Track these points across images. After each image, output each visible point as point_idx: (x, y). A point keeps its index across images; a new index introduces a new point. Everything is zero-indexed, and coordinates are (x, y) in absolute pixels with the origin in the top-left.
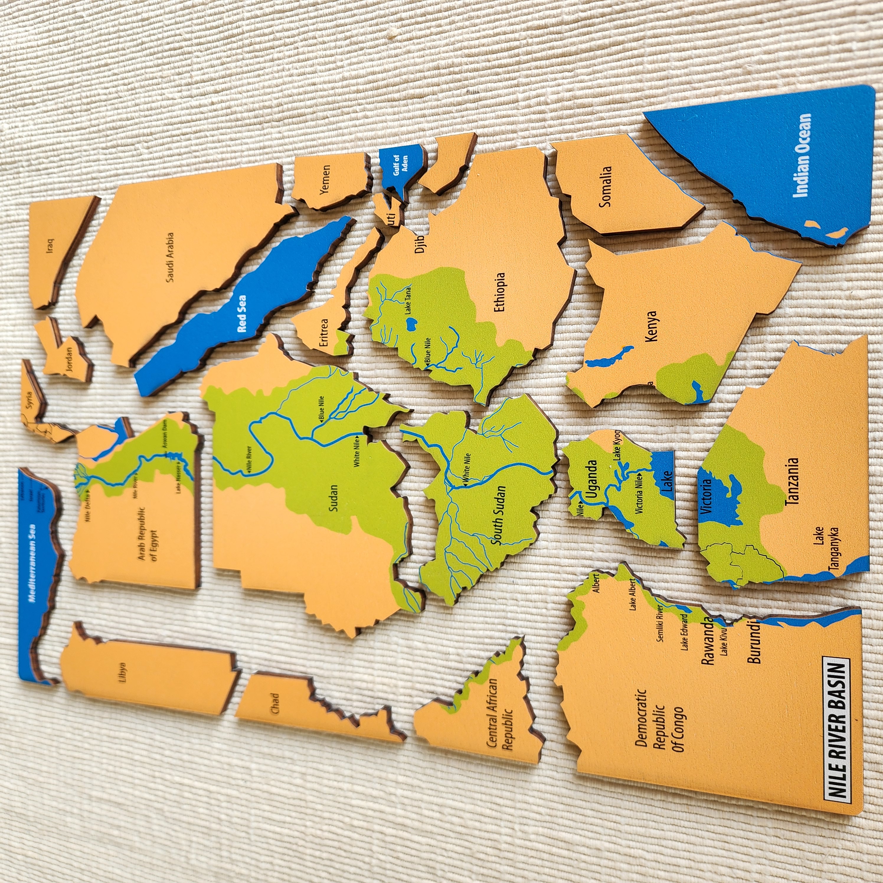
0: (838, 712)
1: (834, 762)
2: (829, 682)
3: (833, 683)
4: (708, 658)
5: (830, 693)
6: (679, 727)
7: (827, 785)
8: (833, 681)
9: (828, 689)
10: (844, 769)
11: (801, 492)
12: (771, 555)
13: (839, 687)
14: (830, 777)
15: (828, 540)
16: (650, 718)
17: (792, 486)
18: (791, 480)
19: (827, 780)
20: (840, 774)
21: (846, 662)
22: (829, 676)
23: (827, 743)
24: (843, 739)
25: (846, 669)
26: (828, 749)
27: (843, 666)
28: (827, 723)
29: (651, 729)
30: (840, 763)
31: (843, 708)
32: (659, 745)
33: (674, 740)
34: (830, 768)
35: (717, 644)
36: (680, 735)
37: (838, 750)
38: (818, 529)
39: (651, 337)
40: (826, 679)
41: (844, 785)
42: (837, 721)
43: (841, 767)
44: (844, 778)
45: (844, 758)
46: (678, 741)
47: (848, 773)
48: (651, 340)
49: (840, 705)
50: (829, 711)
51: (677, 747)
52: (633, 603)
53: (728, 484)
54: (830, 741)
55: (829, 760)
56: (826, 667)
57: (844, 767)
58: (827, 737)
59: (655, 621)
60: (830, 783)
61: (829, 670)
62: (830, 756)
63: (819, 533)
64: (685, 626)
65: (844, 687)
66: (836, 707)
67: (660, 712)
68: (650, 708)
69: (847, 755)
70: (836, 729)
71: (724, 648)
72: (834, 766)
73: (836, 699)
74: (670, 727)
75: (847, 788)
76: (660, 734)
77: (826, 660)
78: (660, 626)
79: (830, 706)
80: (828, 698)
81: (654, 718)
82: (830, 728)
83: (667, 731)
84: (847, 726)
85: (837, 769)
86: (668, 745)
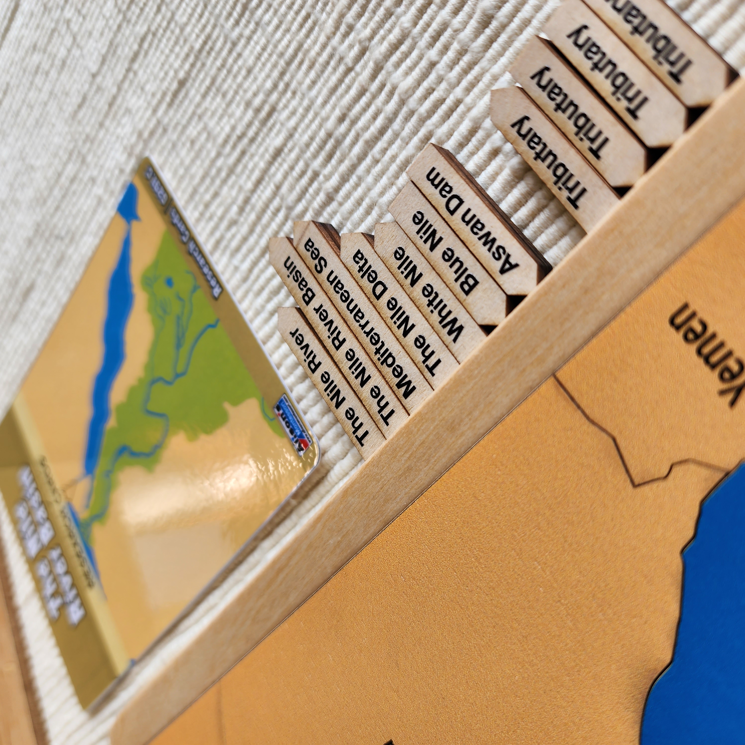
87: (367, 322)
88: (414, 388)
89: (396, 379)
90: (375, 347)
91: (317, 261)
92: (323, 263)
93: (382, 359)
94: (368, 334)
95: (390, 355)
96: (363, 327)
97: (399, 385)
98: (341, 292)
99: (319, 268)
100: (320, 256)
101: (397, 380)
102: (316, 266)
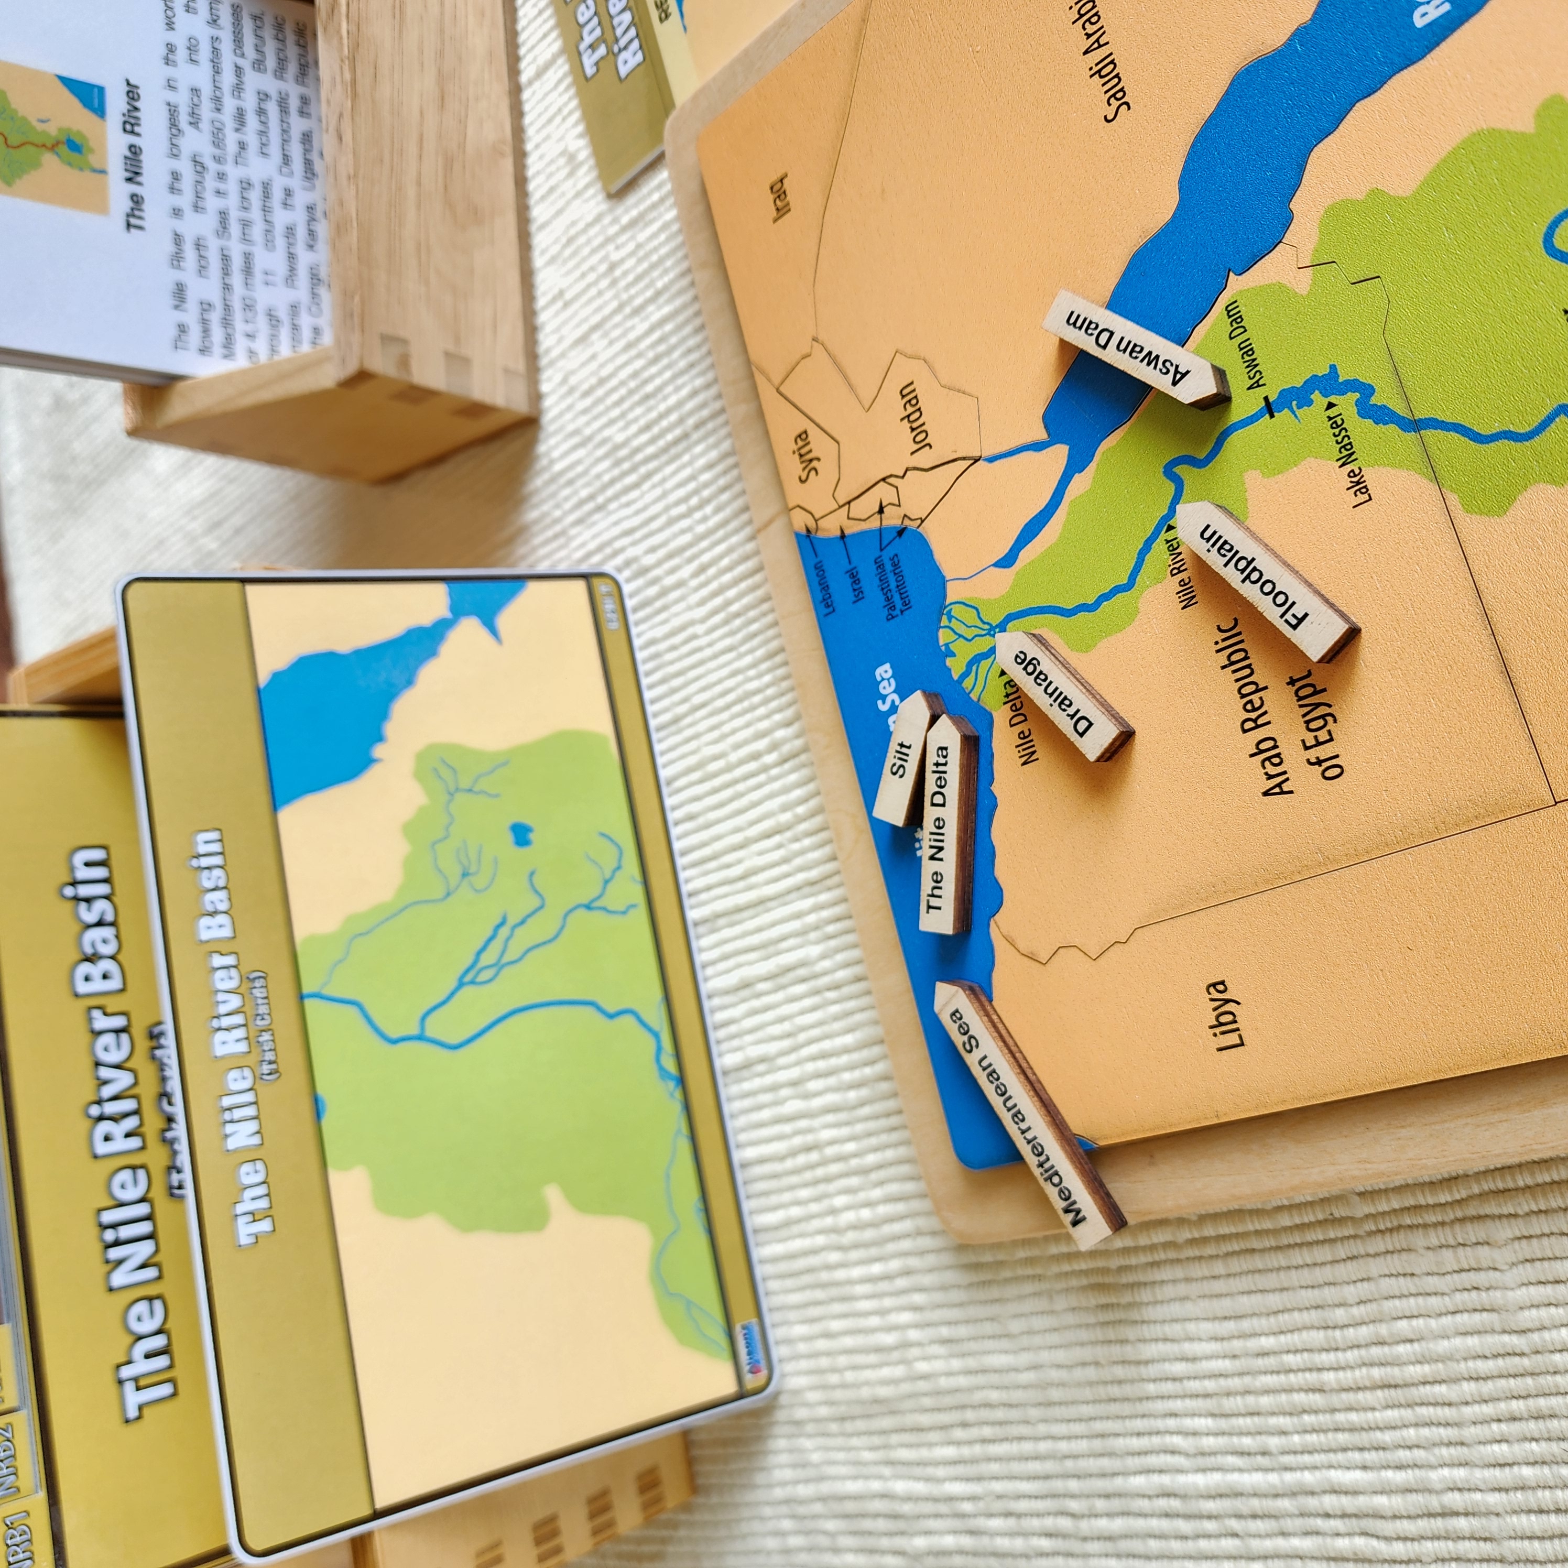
87: (1029, 1128)
88: (1084, 1219)
89: (1061, 1201)
90: (1038, 1158)
91: (965, 1038)
92: (973, 1042)
93: (1046, 1175)
94: (1029, 1142)
95: (1056, 1173)
96: (1023, 1132)
97: (1067, 1211)
98: (996, 1083)
99: (968, 1047)
100: (970, 1033)
101: (1064, 1204)
102: (964, 1044)
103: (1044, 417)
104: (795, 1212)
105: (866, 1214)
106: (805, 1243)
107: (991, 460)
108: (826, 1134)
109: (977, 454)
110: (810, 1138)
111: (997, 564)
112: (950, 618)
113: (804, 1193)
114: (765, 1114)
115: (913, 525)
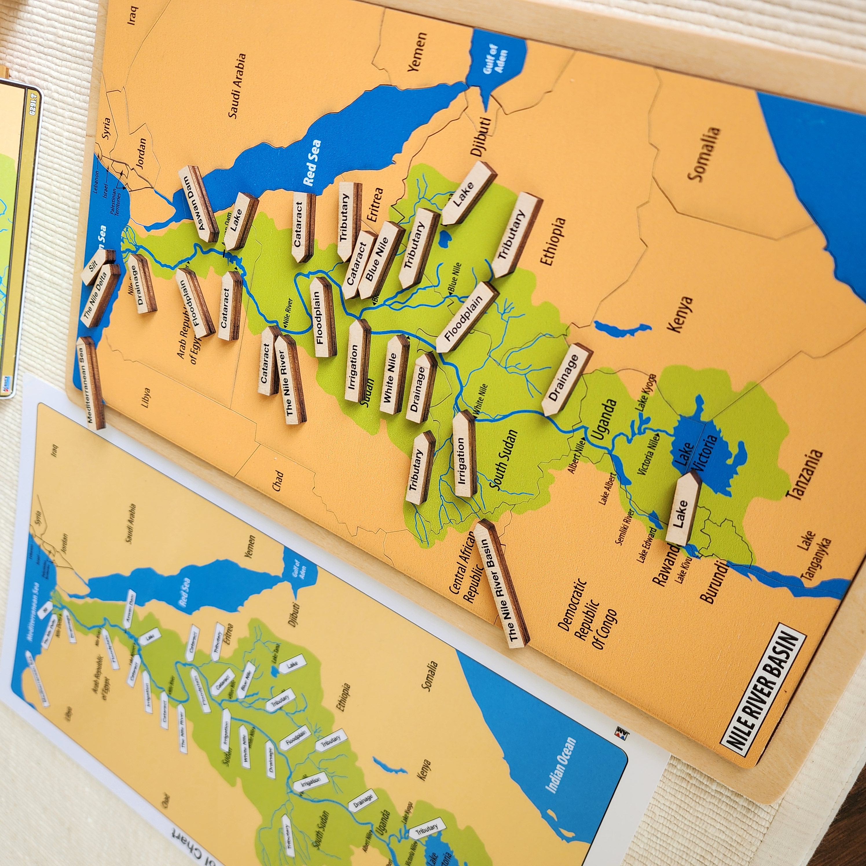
0: (770, 677)
1: (745, 717)
2: (774, 648)
3: (777, 650)
4: (661, 578)
5: (770, 658)
6: (606, 627)
7: (729, 733)
8: (779, 648)
9: (770, 652)
10: (752, 726)
11: (809, 489)
12: (747, 538)
13: (783, 657)
14: (735, 728)
15: (814, 548)
16: (581, 608)
17: (802, 479)
18: (805, 474)
19: (731, 728)
20: (746, 730)
21: (801, 638)
22: (777, 643)
23: (745, 698)
24: (764, 702)
25: (798, 644)
26: (744, 704)
27: (796, 639)
28: (754, 682)
29: (578, 619)
30: (751, 721)
31: (778, 676)
32: (581, 635)
33: (597, 637)
34: (739, 720)
35: (676, 570)
36: (605, 635)
37: (754, 709)
38: (810, 533)
39: (675, 325)
40: (773, 644)
41: (746, 740)
42: (766, 684)
43: (749, 724)
44: (749, 734)
45: (757, 718)
46: (600, 639)
47: (754, 732)
48: (674, 329)
49: (776, 672)
50: (760, 672)
51: (597, 644)
52: (605, 497)
53: (734, 450)
54: (749, 698)
55: (740, 713)
56: (778, 634)
57: (753, 725)
58: (748, 694)
59: (621, 524)
60: (732, 732)
61: (780, 638)
62: (744, 710)
63: (809, 538)
64: (650, 540)
65: (788, 657)
66: (771, 672)
67: (593, 607)
68: (585, 600)
69: (761, 717)
70: (761, 691)
71: (682, 576)
72: (743, 720)
73: (774, 665)
74: (597, 623)
75: (748, 744)
76: (586, 627)
77: (781, 628)
78: (624, 529)
79: (764, 669)
80: (766, 661)
81: (586, 610)
82: (755, 687)
83: (593, 626)
84: (774, 693)
85: (745, 724)
86: (590, 637)
103: (174, 194)
104: (34, 353)
105: (54, 369)
106: (35, 365)
107: (156, 192)
108: (50, 340)
109: (153, 186)
110: (45, 337)
111: (145, 227)
112: (127, 230)
113: (38, 350)
114: (34, 320)
115: (128, 190)
